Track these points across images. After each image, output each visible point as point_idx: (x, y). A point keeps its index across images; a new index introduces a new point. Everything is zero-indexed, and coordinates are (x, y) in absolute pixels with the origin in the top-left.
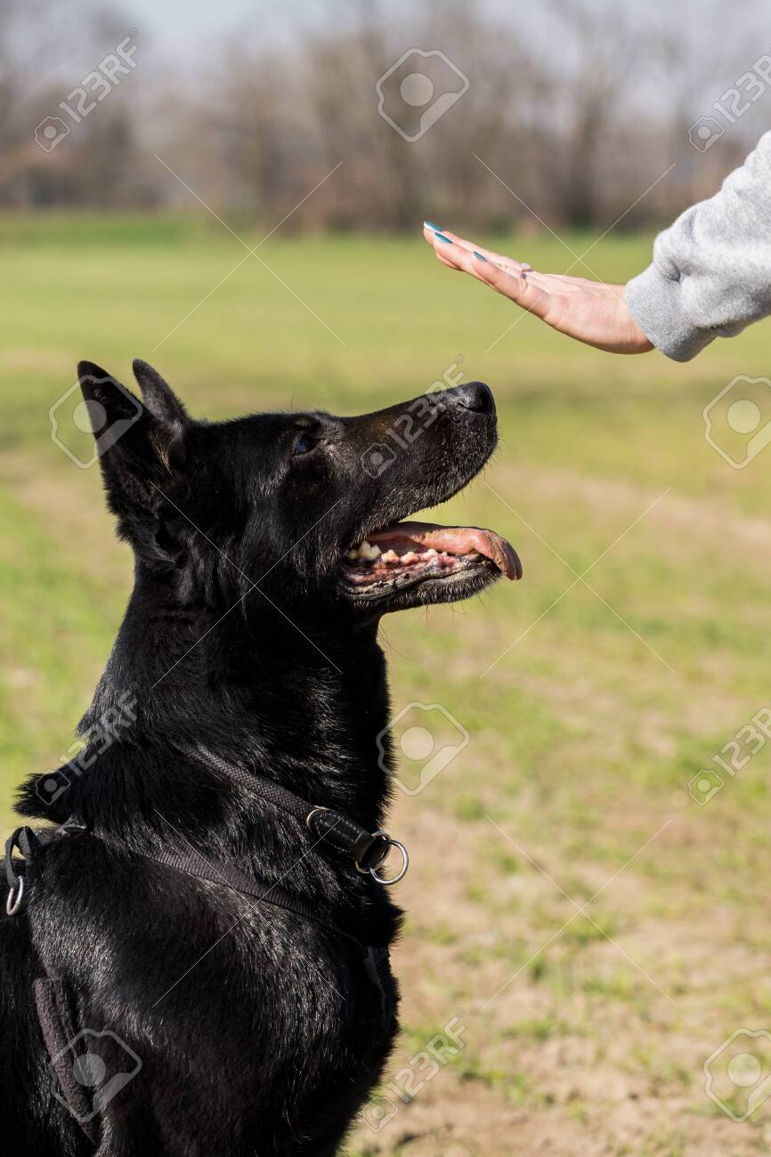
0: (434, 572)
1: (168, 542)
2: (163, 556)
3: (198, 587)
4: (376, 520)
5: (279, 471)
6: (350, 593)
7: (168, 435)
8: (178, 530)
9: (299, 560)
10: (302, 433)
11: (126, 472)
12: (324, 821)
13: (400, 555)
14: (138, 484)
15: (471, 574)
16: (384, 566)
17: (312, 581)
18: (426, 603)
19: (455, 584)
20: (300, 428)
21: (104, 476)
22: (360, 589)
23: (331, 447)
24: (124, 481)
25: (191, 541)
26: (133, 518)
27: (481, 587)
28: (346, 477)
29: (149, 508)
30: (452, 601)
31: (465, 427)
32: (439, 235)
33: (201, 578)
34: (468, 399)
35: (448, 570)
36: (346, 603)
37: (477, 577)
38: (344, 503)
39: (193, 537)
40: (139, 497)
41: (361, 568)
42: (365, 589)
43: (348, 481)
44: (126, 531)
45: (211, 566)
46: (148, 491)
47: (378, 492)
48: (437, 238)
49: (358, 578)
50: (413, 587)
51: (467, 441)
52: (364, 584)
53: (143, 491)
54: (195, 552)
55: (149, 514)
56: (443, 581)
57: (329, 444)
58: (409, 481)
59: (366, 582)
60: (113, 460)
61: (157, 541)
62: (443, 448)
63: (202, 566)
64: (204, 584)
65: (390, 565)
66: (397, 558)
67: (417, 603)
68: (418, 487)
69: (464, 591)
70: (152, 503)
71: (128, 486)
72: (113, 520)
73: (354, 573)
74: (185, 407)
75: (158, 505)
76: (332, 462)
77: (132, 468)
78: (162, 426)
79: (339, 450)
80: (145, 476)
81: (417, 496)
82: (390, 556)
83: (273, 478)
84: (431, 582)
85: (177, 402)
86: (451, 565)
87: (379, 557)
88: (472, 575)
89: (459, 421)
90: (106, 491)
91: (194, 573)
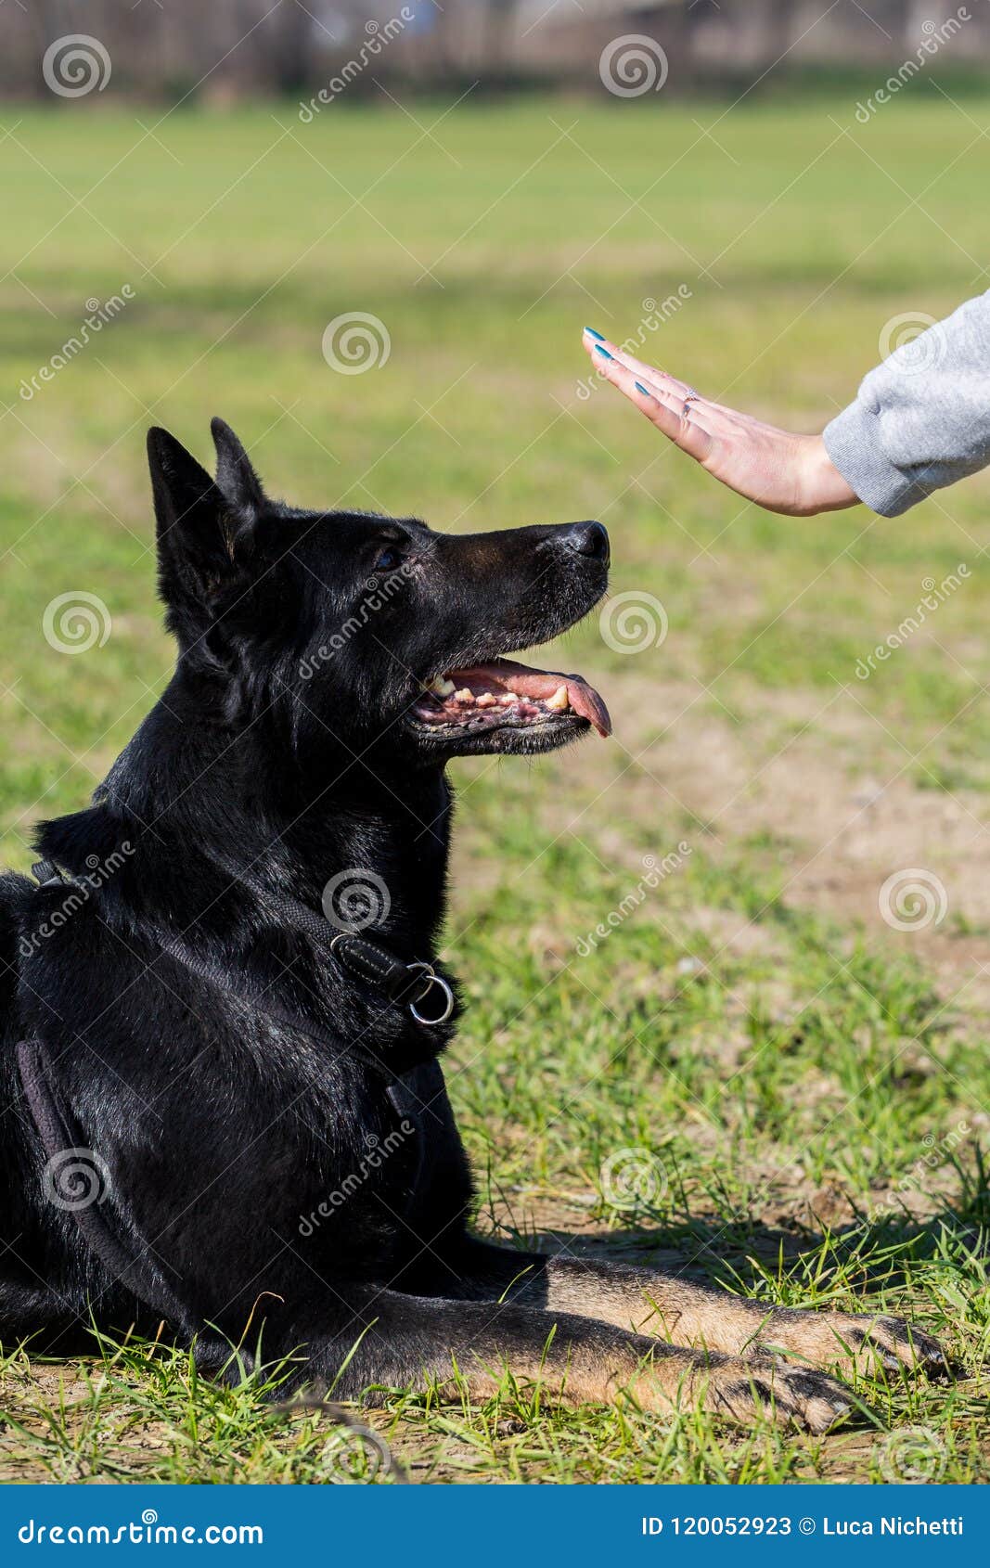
0: (513, 720)
1: (220, 646)
2: (212, 659)
3: (246, 702)
4: (458, 659)
5: (355, 586)
6: (416, 729)
7: (238, 522)
8: (232, 635)
9: (363, 688)
10: (387, 545)
11: (184, 559)
12: (351, 947)
13: (476, 694)
14: (195, 575)
15: (553, 727)
16: (456, 705)
17: (376, 711)
18: (499, 752)
19: (534, 736)
20: (386, 540)
21: (160, 557)
22: (428, 727)
23: (419, 567)
24: (181, 568)
25: (243, 651)
26: (184, 610)
27: (563, 743)
28: (429, 603)
29: (204, 604)
30: (528, 753)
31: (572, 570)
32: (600, 348)
33: (249, 694)
34: (579, 541)
35: (528, 719)
36: (410, 741)
37: (558, 733)
38: (424, 635)
39: (247, 645)
40: (195, 589)
41: (431, 703)
42: (434, 729)
43: (432, 610)
44: (174, 623)
45: (262, 681)
46: (206, 585)
47: (464, 629)
48: (596, 350)
49: (428, 714)
50: (486, 734)
51: (572, 587)
52: (432, 722)
53: (199, 584)
54: (246, 663)
55: (202, 609)
56: (522, 732)
57: (416, 563)
58: (502, 622)
59: (434, 720)
60: (172, 543)
61: (208, 643)
62: (544, 591)
63: (252, 679)
64: (251, 699)
65: (463, 705)
66: (472, 699)
67: (489, 751)
68: (510, 630)
69: (542, 746)
70: (208, 599)
71: (184, 576)
72: (162, 609)
73: (424, 709)
74: (261, 483)
75: (213, 602)
76: (416, 585)
77: (192, 557)
78: (232, 511)
79: (426, 572)
80: (204, 566)
81: (508, 641)
82: (464, 694)
83: (347, 593)
84: (508, 731)
85: (254, 476)
86: (533, 714)
87: (452, 694)
88: (553, 730)
89: (566, 564)
90: (159, 576)
91: (243, 686)
